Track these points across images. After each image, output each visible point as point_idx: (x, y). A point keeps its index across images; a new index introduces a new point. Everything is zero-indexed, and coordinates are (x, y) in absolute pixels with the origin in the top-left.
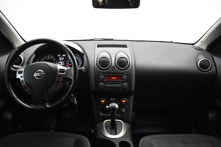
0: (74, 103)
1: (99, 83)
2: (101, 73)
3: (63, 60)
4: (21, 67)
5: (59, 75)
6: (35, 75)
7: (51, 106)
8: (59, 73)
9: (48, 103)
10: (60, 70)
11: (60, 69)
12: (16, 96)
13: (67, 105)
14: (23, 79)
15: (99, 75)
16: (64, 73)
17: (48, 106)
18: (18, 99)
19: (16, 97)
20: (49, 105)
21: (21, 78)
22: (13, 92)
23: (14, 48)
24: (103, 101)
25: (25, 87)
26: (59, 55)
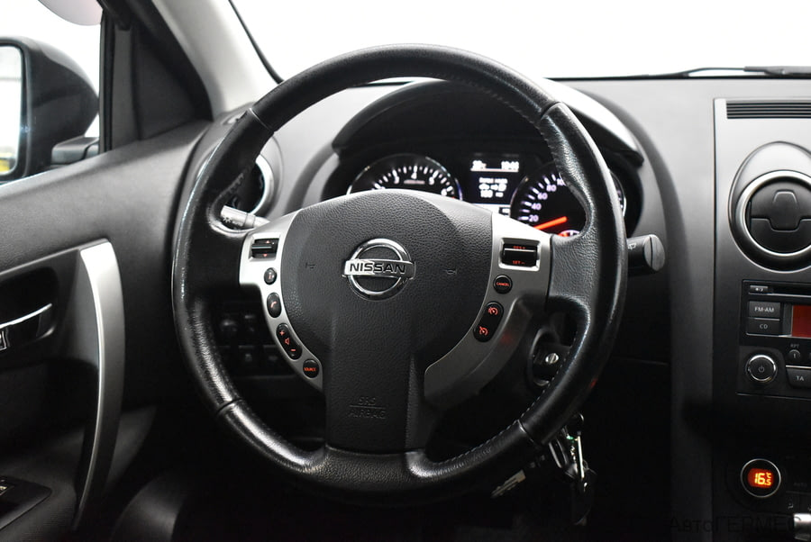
0: (570, 473)
1: (744, 350)
2: (762, 288)
3: (500, 195)
4: (260, 221)
5: (502, 280)
6: (355, 267)
7: (440, 473)
8: (503, 266)
9: (422, 454)
10: (505, 246)
11: (505, 239)
12: (230, 391)
13: (523, 482)
14: (276, 288)
15: (748, 297)
16: (535, 265)
17: (419, 471)
18: (238, 412)
19: (228, 398)
20: (425, 465)
21: (269, 282)
22: (217, 365)
23: (215, 112)
24: (760, 479)
25: (287, 341)
26: (478, 166)
